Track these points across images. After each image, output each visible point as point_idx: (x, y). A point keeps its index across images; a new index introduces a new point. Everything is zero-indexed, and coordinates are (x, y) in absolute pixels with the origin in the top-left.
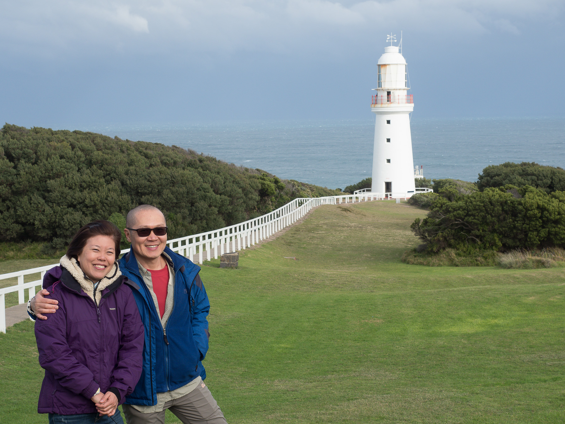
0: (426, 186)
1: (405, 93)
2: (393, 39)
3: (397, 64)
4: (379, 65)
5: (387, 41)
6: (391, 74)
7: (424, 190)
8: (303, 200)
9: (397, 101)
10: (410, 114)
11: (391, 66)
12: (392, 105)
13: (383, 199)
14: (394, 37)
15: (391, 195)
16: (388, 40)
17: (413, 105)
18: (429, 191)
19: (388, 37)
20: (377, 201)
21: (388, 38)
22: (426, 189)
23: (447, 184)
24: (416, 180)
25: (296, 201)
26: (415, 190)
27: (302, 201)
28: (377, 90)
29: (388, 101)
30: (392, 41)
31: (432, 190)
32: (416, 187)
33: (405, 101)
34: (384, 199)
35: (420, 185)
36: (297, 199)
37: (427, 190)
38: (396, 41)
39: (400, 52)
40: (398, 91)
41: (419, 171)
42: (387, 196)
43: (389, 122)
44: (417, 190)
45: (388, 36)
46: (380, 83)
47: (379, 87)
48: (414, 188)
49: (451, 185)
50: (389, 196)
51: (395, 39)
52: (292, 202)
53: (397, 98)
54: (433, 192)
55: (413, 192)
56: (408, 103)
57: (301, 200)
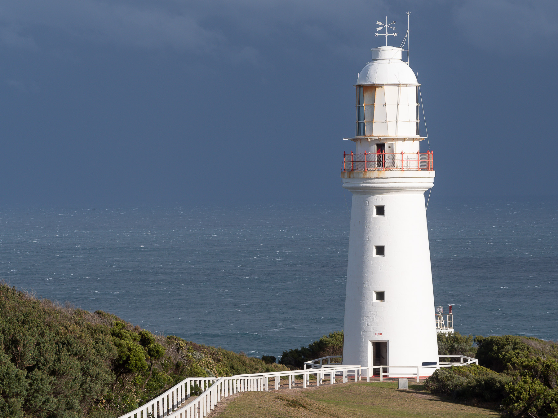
0: (463, 352)
1: (416, 146)
2: (390, 31)
3: (398, 85)
4: (359, 87)
5: (377, 35)
6: (385, 105)
7: (458, 360)
8: (200, 381)
9: (398, 164)
10: (426, 194)
11: (386, 88)
12: (388, 174)
13: (368, 380)
14: (393, 26)
15: (385, 370)
16: (379, 32)
17: (433, 173)
18: (469, 362)
19: (379, 26)
20: (356, 383)
21: (379, 29)
22: (462, 358)
23: (507, 347)
24: (440, 337)
25: (186, 384)
26: (437, 360)
27: (198, 383)
28: (355, 140)
29: (379, 165)
30: (387, 35)
31: (476, 361)
32: (440, 354)
33: (415, 164)
34: (371, 379)
35: (447, 349)
36: (187, 380)
37: (465, 361)
38: (395, 35)
39: (404, 59)
40: (400, 143)
41: (445, 319)
42: (376, 373)
43: (380, 210)
44: (441, 360)
45: (379, 23)
46: (362, 125)
47: (359, 134)
48: (435, 357)
49: (516, 348)
50: (382, 374)
51: (395, 31)
52: (178, 386)
53: (398, 157)
54: (477, 364)
55: (435, 363)
56: (423, 169)
57: (195, 381)
